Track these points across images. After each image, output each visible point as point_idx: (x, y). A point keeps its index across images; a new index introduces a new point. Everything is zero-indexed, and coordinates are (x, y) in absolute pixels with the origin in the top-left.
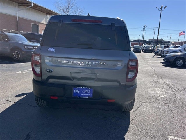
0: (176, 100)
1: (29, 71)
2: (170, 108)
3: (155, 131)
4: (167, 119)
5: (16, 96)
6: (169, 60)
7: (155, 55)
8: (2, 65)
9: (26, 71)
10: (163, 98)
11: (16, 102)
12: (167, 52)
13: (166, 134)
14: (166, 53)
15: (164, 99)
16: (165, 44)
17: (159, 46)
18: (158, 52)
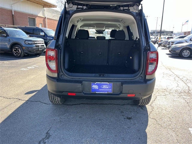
0: (190, 91)
1: (34, 68)
2: (185, 100)
3: (176, 124)
4: (185, 112)
5: (25, 94)
6: (175, 51)
7: (159, 46)
8: (3, 63)
9: (30, 68)
10: (176, 91)
11: (27, 99)
12: (173, 42)
13: (187, 127)
14: (172, 44)
15: (178, 91)
16: (167, 35)
17: (162, 36)
18: (162, 43)
